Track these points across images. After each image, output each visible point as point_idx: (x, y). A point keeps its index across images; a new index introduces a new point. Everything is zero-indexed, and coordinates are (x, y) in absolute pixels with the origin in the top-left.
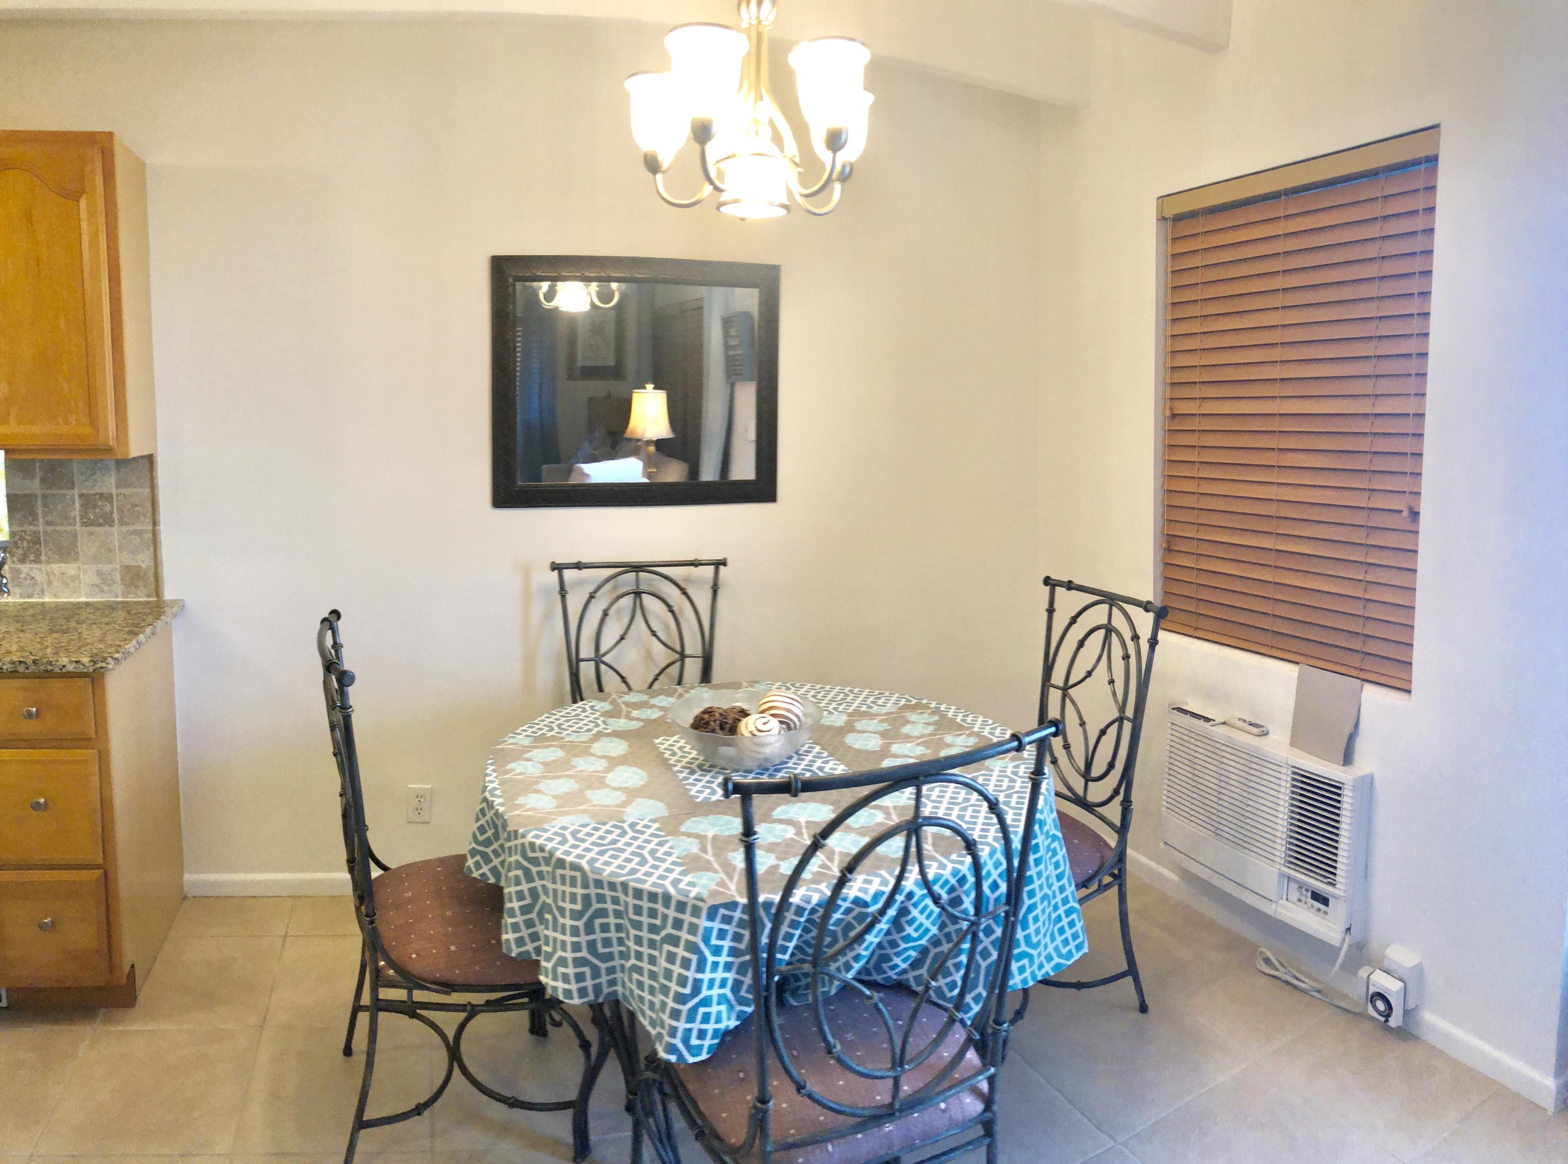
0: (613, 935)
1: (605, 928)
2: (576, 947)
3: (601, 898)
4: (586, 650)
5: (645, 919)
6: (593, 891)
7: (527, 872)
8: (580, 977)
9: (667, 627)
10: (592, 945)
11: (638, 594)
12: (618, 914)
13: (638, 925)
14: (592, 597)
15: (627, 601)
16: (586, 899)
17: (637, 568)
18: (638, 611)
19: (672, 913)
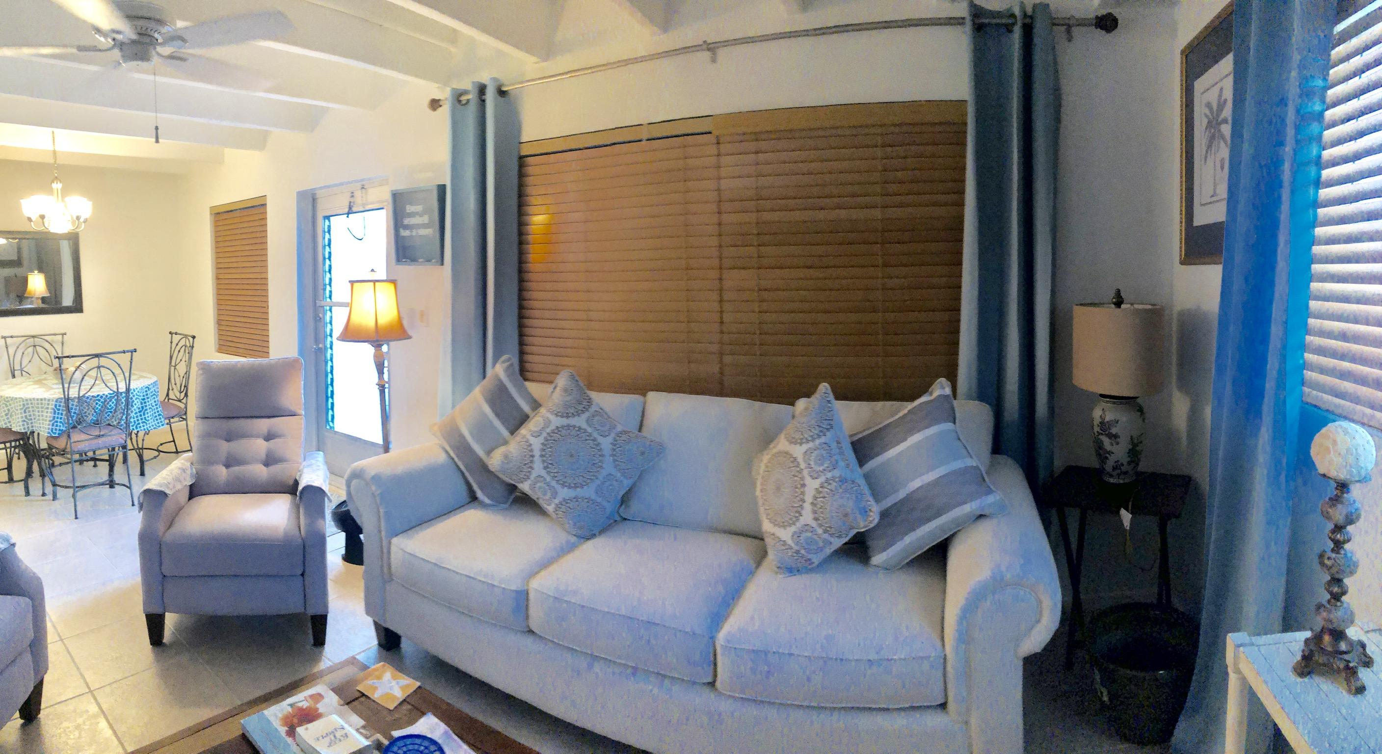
0: (32, 413)
1: (29, 412)
2: (22, 417)
3: (28, 404)
4: (17, 367)
5: (40, 406)
6: (25, 402)
7: (6, 405)
8: (23, 425)
9: (46, 358)
10: (26, 416)
11: (35, 346)
12: (33, 407)
13: (38, 408)
14: (18, 348)
15: (31, 349)
16: (24, 405)
17: (33, 337)
18: (35, 353)
19: (47, 402)
